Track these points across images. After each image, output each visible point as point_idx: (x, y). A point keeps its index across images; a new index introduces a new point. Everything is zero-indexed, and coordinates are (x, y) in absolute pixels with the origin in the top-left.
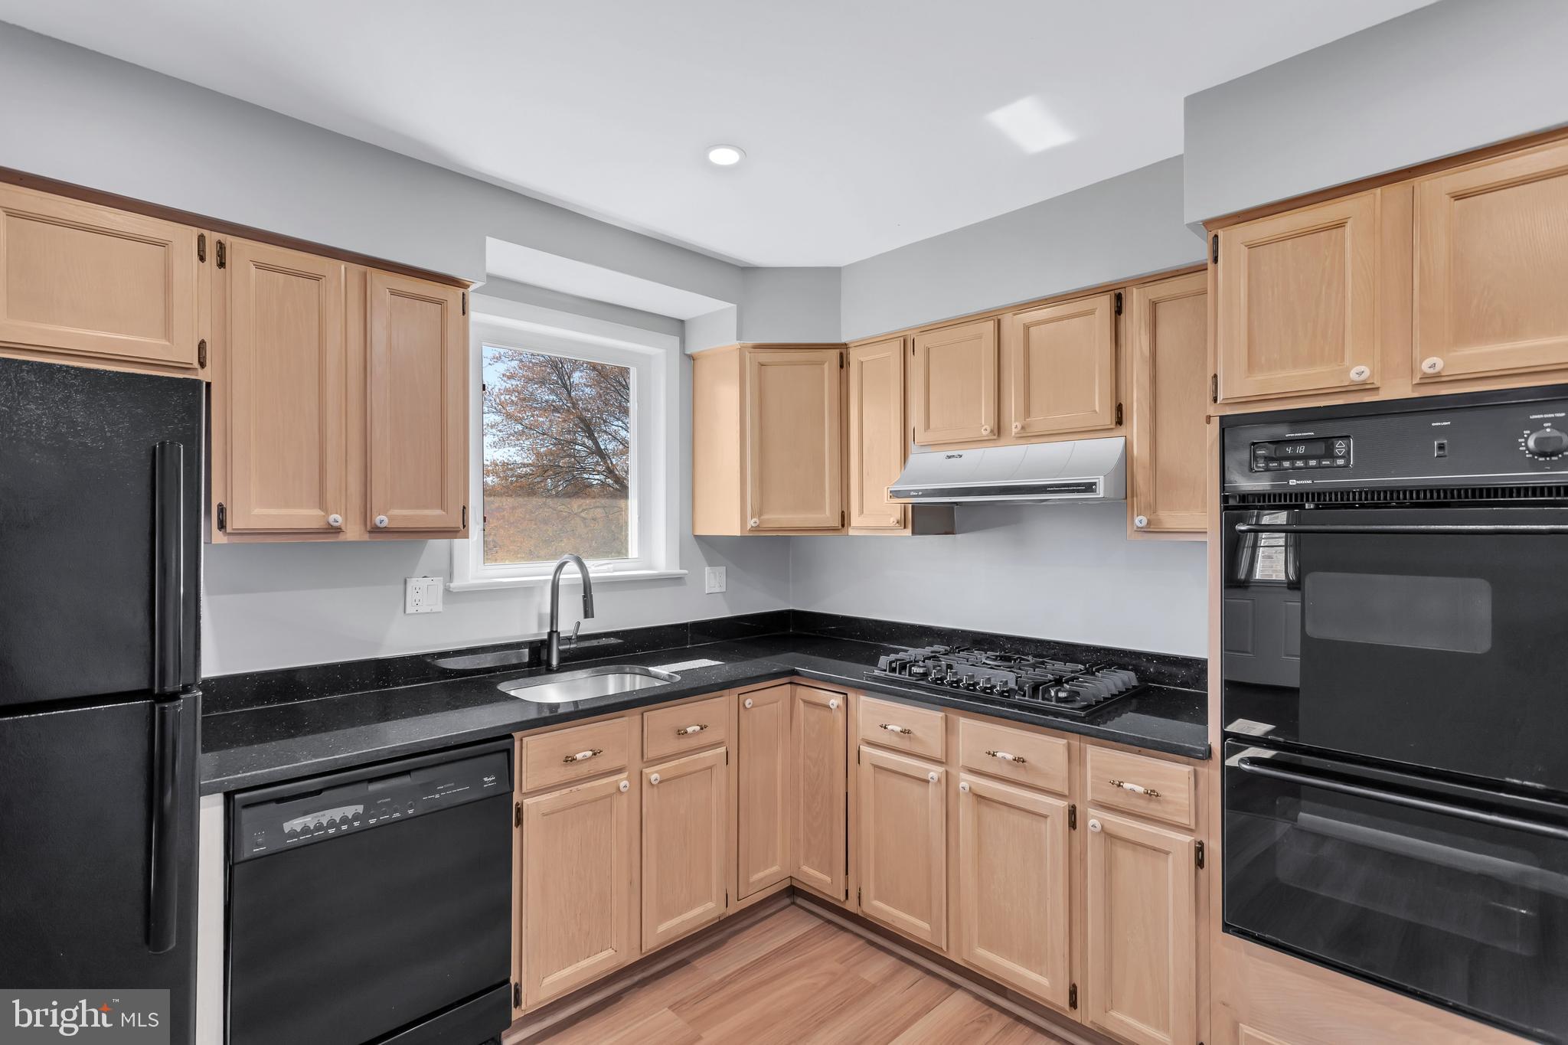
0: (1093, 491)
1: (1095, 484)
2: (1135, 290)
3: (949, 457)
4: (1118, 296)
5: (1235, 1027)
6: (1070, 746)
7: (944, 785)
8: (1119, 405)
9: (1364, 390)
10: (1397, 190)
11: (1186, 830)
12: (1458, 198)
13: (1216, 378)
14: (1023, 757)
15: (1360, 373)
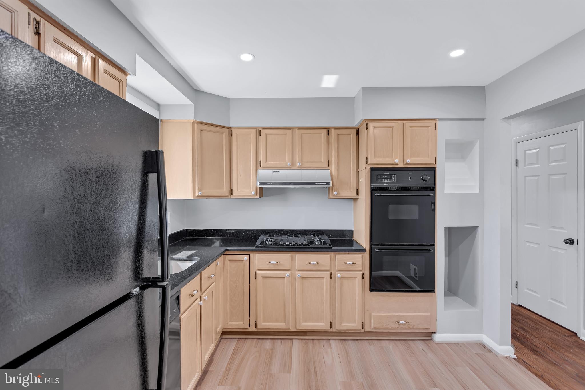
0: (329, 185)
1: (329, 183)
2: (333, 130)
3: (275, 172)
4: (328, 130)
5: (371, 315)
6: (331, 256)
7: (290, 277)
8: (328, 161)
9: (397, 164)
10: (401, 123)
11: (361, 270)
12: (411, 128)
13: (367, 157)
14: (318, 262)
15: (397, 161)
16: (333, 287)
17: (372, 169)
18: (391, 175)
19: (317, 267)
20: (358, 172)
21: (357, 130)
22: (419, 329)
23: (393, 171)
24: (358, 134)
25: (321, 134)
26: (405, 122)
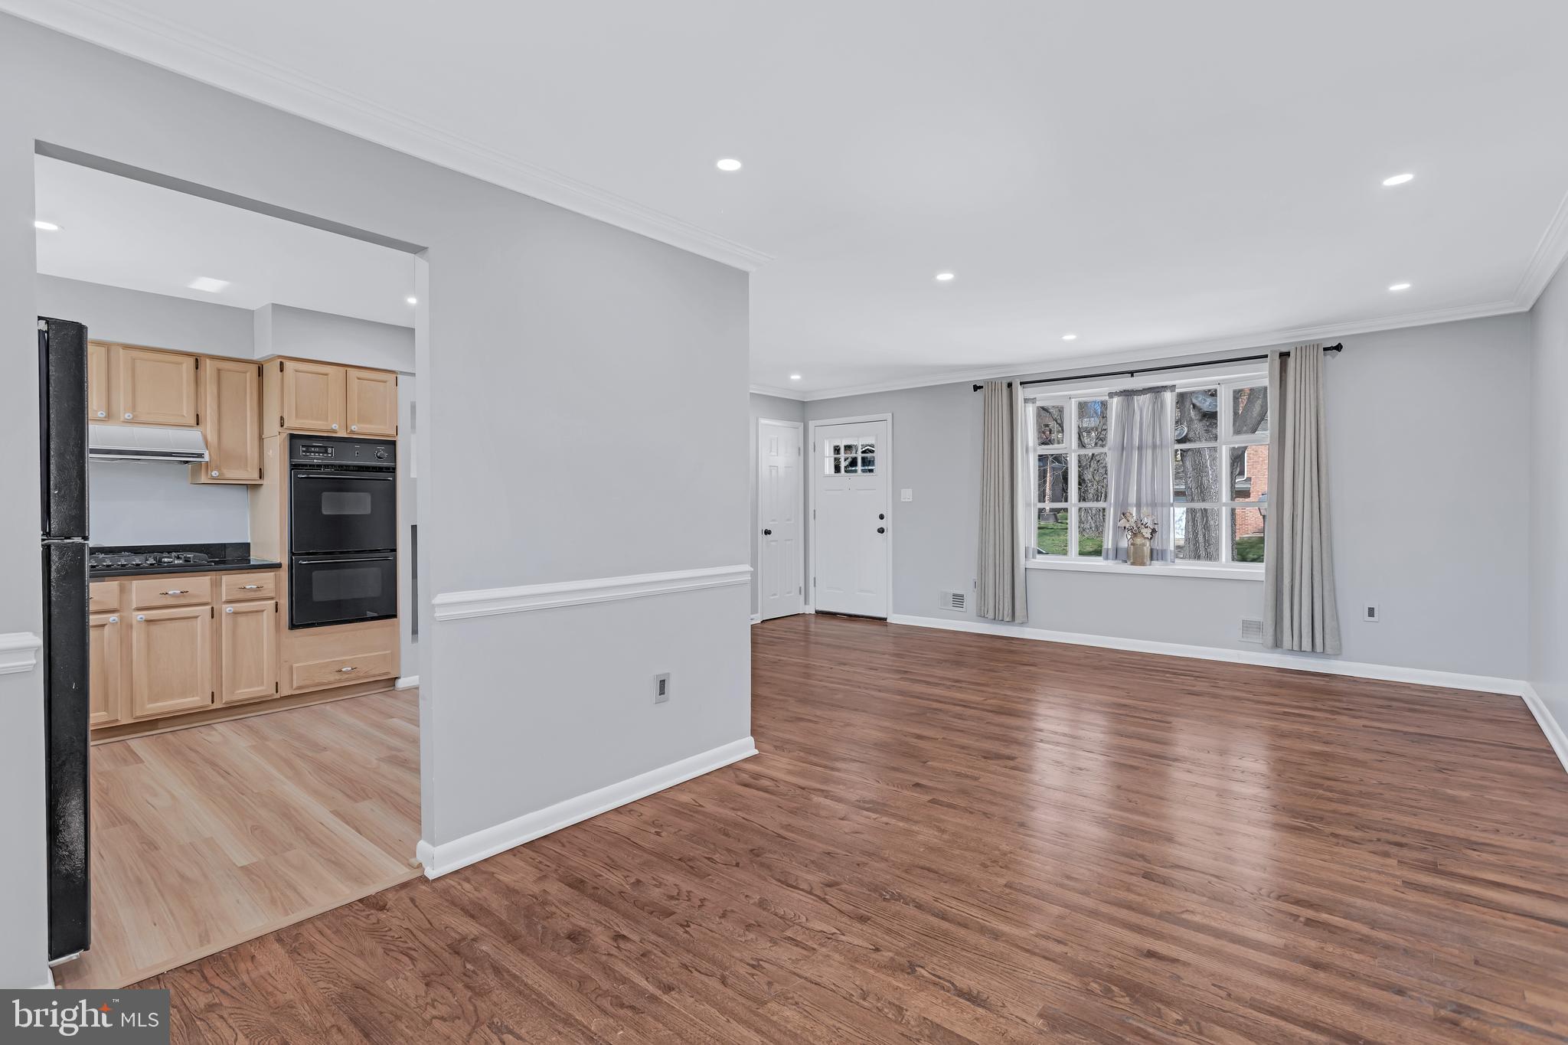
0: (203, 457)
1: (203, 454)
2: (207, 360)
4: (197, 360)
5: (291, 668)
6: (211, 579)
7: (119, 623)
8: (197, 415)
9: (335, 431)
10: (342, 369)
11: (272, 598)
12: (359, 379)
13: (281, 417)
14: (185, 590)
15: (335, 426)
16: (217, 633)
17: (292, 437)
18: (326, 448)
19: (184, 600)
20: (261, 439)
21: (259, 368)
22: (374, 676)
23: (328, 441)
24: (260, 372)
25: (181, 364)
26: (348, 369)
